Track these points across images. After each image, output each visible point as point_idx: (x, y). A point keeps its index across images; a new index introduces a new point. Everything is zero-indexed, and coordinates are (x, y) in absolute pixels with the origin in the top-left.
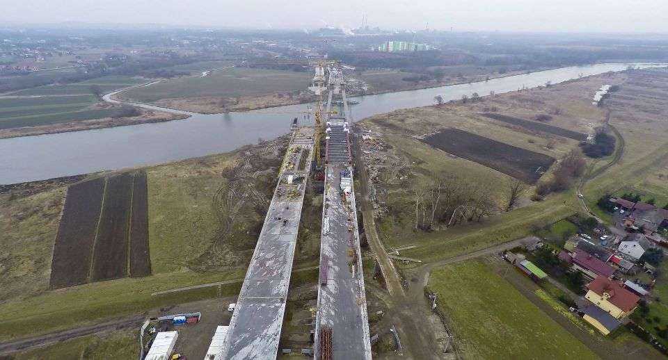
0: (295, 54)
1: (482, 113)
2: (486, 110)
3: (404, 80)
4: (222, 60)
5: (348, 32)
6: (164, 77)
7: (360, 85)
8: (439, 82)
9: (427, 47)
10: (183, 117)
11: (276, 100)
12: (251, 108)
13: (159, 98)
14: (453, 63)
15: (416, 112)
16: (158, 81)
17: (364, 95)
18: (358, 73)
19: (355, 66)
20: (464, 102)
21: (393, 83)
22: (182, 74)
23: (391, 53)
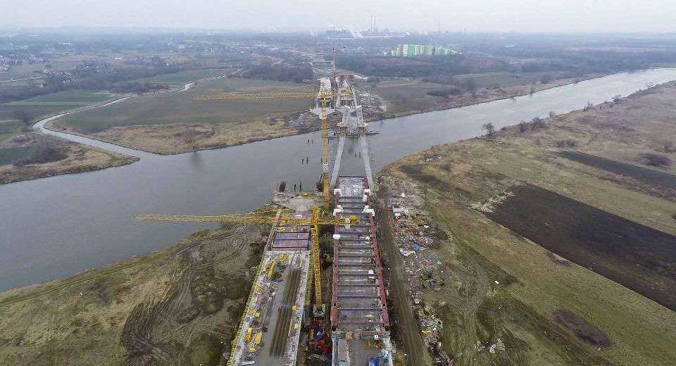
0: (299, 60)
1: (555, 150)
2: (560, 144)
3: (430, 94)
4: (214, 68)
5: (357, 34)
6: (134, 92)
7: (378, 104)
8: (475, 97)
9: (446, 51)
10: (127, 161)
11: (267, 129)
12: (228, 143)
13: (109, 126)
14: (481, 71)
15: (461, 149)
16: (123, 98)
17: (384, 118)
18: (373, 85)
19: (367, 75)
20: (522, 131)
21: (417, 99)
22: (159, 87)
23: (407, 58)
